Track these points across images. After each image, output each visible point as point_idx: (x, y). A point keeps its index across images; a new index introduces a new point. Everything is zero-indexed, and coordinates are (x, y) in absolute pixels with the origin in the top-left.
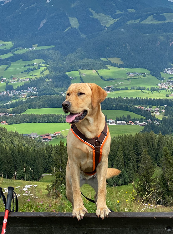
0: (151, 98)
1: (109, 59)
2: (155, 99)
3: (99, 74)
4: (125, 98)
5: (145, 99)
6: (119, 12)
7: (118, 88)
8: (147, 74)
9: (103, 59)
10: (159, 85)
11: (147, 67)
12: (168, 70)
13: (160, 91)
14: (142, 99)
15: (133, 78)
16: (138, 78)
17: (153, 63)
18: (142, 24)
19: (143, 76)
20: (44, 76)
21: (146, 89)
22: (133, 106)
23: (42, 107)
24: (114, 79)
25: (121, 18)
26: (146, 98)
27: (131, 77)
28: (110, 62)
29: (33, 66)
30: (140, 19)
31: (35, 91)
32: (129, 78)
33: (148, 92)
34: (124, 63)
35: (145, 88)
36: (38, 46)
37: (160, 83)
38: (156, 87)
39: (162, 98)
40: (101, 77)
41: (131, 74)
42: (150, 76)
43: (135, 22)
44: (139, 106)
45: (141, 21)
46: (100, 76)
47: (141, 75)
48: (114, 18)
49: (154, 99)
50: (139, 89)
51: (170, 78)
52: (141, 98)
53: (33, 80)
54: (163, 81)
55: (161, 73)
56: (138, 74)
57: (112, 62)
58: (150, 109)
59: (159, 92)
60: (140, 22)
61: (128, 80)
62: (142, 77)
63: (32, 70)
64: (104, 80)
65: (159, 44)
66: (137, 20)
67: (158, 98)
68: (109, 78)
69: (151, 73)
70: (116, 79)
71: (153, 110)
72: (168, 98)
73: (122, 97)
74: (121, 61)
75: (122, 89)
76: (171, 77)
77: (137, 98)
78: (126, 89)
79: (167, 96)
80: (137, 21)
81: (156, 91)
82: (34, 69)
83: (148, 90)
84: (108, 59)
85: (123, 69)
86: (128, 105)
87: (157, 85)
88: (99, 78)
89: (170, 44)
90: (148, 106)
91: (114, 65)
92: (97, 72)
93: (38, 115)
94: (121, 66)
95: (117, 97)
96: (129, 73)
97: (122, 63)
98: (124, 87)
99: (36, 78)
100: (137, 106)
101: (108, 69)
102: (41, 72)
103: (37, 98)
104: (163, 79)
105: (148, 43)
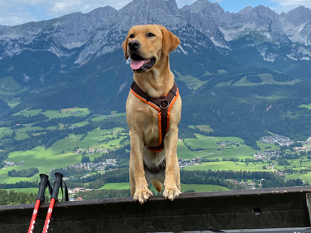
0: (245, 170)
1: (198, 127)
2: (251, 171)
3: (186, 143)
4: (215, 170)
5: (238, 171)
7: (208, 159)
8: (241, 143)
9: (190, 127)
10: (255, 155)
11: (240, 135)
12: (265, 139)
13: (256, 163)
14: (236, 172)
15: (225, 148)
16: (231, 148)
17: (247, 131)
18: (234, 86)
19: (237, 146)
20: (124, 146)
21: (240, 161)
22: (225, 180)
23: (122, 181)
24: (203, 149)
25: (210, 80)
26: (240, 171)
27: (223, 147)
28: (198, 129)
29: (112, 135)
30: (231, 81)
31: (114, 164)
32: (220, 148)
33: (242, 163)
34: (214, 131)
35: (239, 159)
36: (117, 113)
37: (256, 154)
38: (251, 158)
39: (258, 171)
40: (189, 147)
41: (223, 143)
42: (245, 146)
43: (226, 84)
44: (232, 180)
45: (233, 83)
46: (187, 146)
47: (234, 144)
48: (202, 80)
49: (249, 172)
50: (232, 160)
51: (267, 148)
52: (234, 171)
53: (112, 151)
54: (260, 151)
55: (257, 142)
56: (230, 143)
57: (201, 130)
58: (244, 184)
59: (254, 163)
60: (232, 85)
61: (219, 150)
62: (235, 147)
63: (110, 139)
64: (192, 150)
65: (254, 109)
66: (229, 82)
67: (254, 171)
68: (197, 148)
69: (245, 143)
70: (205, 149)
71: (248, 184)
72: (265, 170)
73: (213, 170)
74: (210, 129)
75: (213, 161)
76: (268, 146)
77: (229, 170)
78: (218, 160)
79: (264, 168)
80: (229, 84)
81: (251, 163)
82: (113, 139)
83: (242, 161)
84: (195, 127)
85: (213, 137)
86: (220, 179)
87: (252, 155)
88: (186, 148)
89: (267, 109)
90: (242, 180)
91: (203, 133)
92: (183, 141)
93: (117, 190)
94: (211, 134)
95: (207, 170)
96: (220, 142)
97: (212, 130)
98: (214, 159)
99: (115, 148)
100: (230, 180)
101: (197, 138)
102: (120, 142)
103: (116, 171)
104: (259, 149)
105: (241, 107)
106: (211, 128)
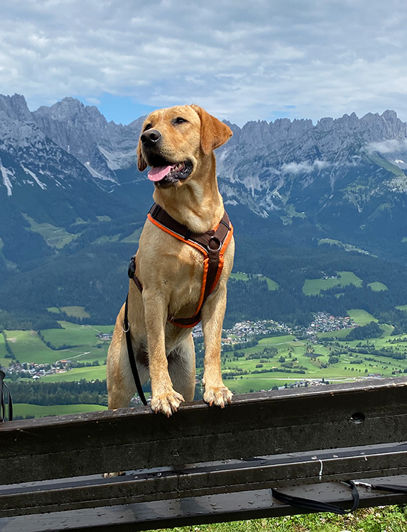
1: (64, 309)
3: (43, 337)
4: (92, 380)
6: (80, 222)
7: (81, 362)
9: (50, 309)
18: (125, 244)
24: (73, 347)
25: (84, 231)
27: (105, 341)
28: (65, 314)
30: (119, 235)
34: (92, 316)
40: (48, 344)
41: (105, 336)
43: (110, 239)
45: (121, 238)
46: (45, 342)
48: (71, 231)
57: (69, 314)
60: (120, 240)
61: (99, 346)
64: (54, 349)
66: (115, 236)
68: (62, 345)
70: (75, 346)
73: (89, 380)
74: (85, 313)
75: (89, 365)
78: (96, 364)
80: (115, 239)
84: (60, 310)
85: (90, 326)
86: (99, 394)
88: (44, 345)
91: (73, 320)
92: (39, 333)
94: (86, 322)
95: (79, 381)
96: (101, 334)
97: (87, 315)
98: (91, 361)
101: (62, 328)
106: (86, 311)
